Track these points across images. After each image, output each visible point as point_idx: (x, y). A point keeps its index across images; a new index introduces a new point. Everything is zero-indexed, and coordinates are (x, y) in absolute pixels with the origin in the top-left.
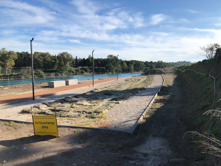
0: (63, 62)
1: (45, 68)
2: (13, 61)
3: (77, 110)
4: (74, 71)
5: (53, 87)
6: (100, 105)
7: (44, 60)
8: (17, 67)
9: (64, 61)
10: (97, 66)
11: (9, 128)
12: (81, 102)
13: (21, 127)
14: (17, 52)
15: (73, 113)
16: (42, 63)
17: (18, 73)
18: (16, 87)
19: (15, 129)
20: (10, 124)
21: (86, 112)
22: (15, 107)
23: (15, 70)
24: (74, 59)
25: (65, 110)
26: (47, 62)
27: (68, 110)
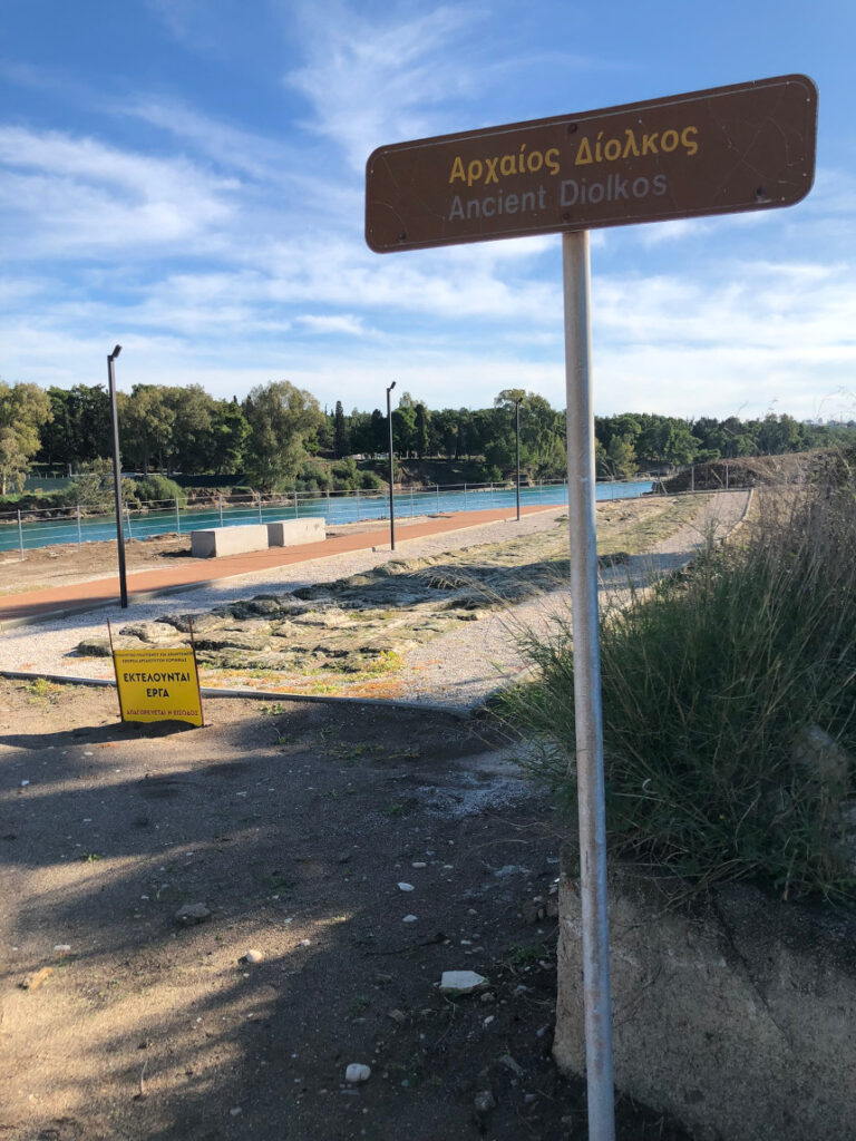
0: (271, 435)
1: (186, 467)
2: (34, 431)
3: (294, 646)
4: (329, 478)
5: (212, 554)
6: (391, 626)
7: (182, 426)
8: (54, 460)
9: (276, 426)
10: (443, 449)
11: (32, 701)
12: (317, 614)
13: (74, 696)
14: (52, 388)
15: (274, 655)
16: (171, 441)
17: (55, 492)
18: (53, 554)
19: (55, 703)
20: (35, 688)
21: (325, 651)
22: (52, 633)
23: (43, 476)
24: (329, 414)
25: (247, 644)
26: (196, 433)
27: (257, 644)
